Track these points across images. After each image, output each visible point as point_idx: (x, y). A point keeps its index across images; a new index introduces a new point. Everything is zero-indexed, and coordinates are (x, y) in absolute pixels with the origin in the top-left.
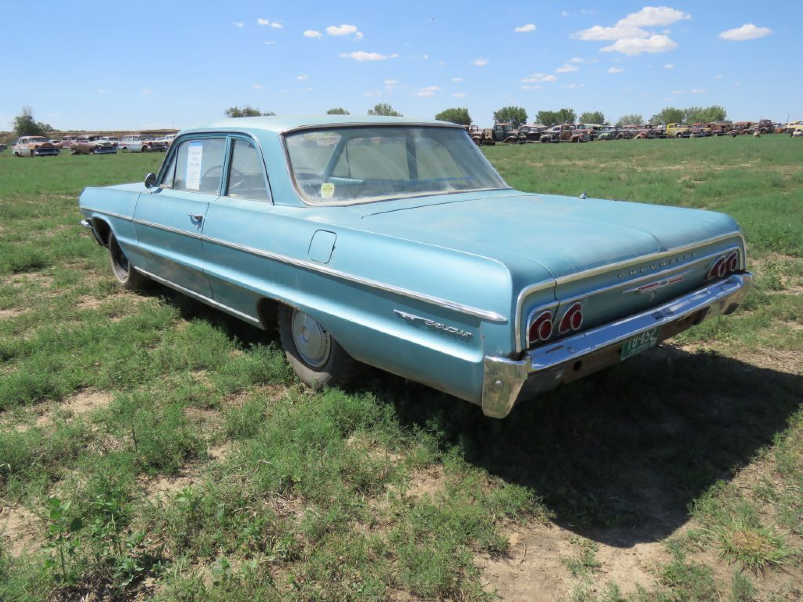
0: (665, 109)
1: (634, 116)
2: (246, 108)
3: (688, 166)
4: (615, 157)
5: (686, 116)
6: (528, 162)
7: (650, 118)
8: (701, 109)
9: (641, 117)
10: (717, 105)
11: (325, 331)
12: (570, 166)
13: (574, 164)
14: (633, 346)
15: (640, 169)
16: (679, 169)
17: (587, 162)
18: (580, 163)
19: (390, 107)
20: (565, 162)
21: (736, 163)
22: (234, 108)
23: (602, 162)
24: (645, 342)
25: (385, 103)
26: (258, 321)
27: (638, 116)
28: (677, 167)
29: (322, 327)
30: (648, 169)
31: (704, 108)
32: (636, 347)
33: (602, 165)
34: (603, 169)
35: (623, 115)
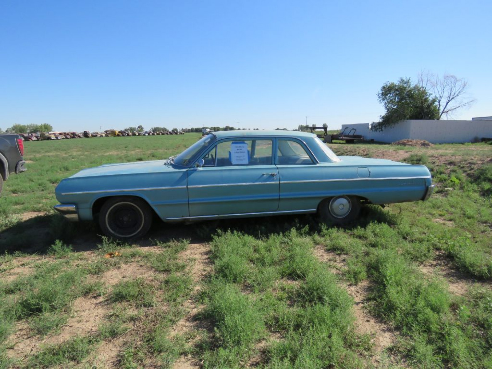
26: (315, 210)
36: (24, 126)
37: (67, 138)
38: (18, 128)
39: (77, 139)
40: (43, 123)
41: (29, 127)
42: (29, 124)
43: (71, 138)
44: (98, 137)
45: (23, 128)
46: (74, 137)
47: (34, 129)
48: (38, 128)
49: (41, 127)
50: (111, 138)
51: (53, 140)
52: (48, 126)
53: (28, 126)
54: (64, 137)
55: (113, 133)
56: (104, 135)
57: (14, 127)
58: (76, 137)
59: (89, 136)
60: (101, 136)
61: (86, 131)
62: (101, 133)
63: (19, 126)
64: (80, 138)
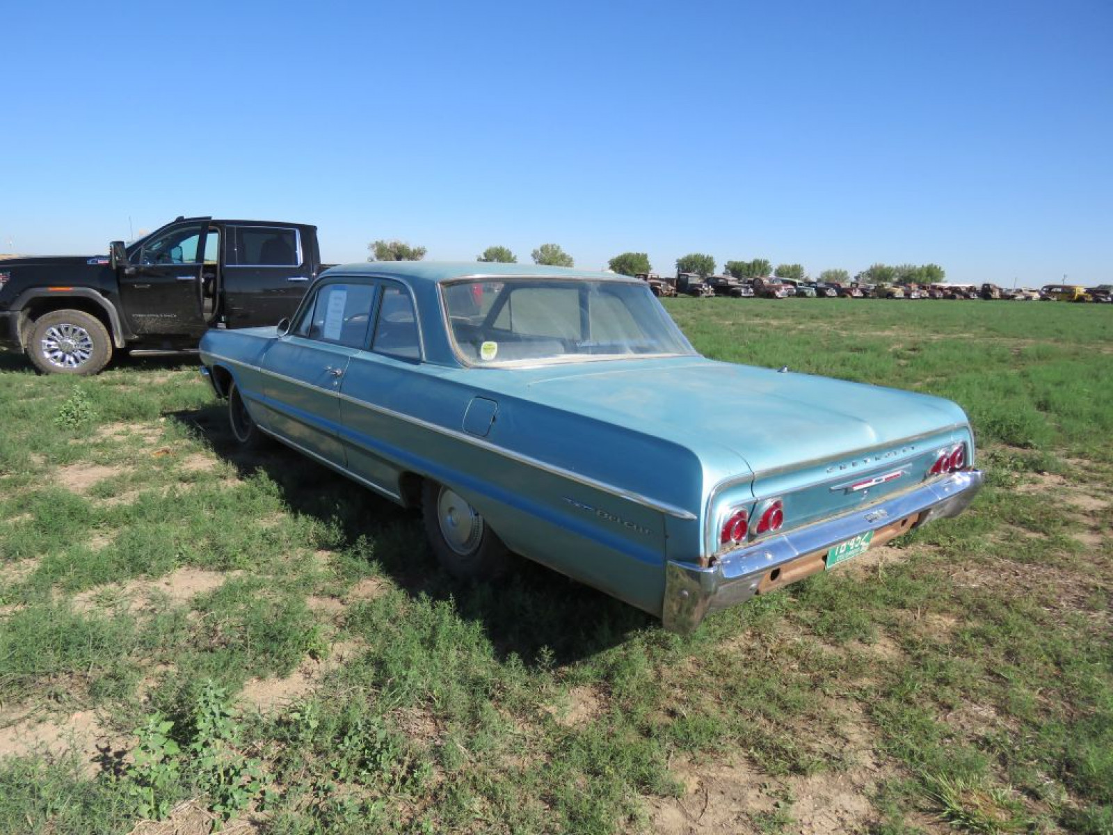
0: (874, 266)
1: (838, 271)
2: (393, 241)
3: (901, 332)
4: (813, 317)
5: (897, 274)
6: (714, 318)
7: (856, 274)
8: (915, 267)
9: (846, 272)
10: (934, 264)
11: (477, 515)
12: (762, 325)
13: (768, 324)
14: (842, 551)
15: (844, 334)
16: (890, 336)
17: (783, 322)
18: (775, 323)
19: (558, 248)
20: (757, 321)
21: (952, 333)
22: (379, 241)
23: (800, 323)
24: (855, 548)
25: (553, 243)
26: (397, 497)
27: (843, 270)
28: (887, 333)
29: (474, 510)
30: (855, 333)
31: (919, 266)
32: (845, 552)
33: (801, 327)
34: (802, 331)
35: (825, 269)
36: (890, 269)
37: (933, 296)
38: (878, 272)
39: (959, 303)
40: (926, 265)
41: (899, 272)
42: (899, 266)
43: (946, 297)
44: (1018, 300)
45: (886, 273)
46: (952, 297)
47: (907, 275)
48: (913, 274)
49: (920, 273)
50: (1056, 307)
51: (900, 298)
52: (935, 271)
53: (897, 270)
54: (927, 295)
55: (1067, 293)
56: (1036, 296)
57: (872, 269)
58: (957, 296)
59: (993, 296)
60: (1028, 298)
61: (988, 285)
62: (1031, 291)
63: (881, 267)
64: (969, 300)
